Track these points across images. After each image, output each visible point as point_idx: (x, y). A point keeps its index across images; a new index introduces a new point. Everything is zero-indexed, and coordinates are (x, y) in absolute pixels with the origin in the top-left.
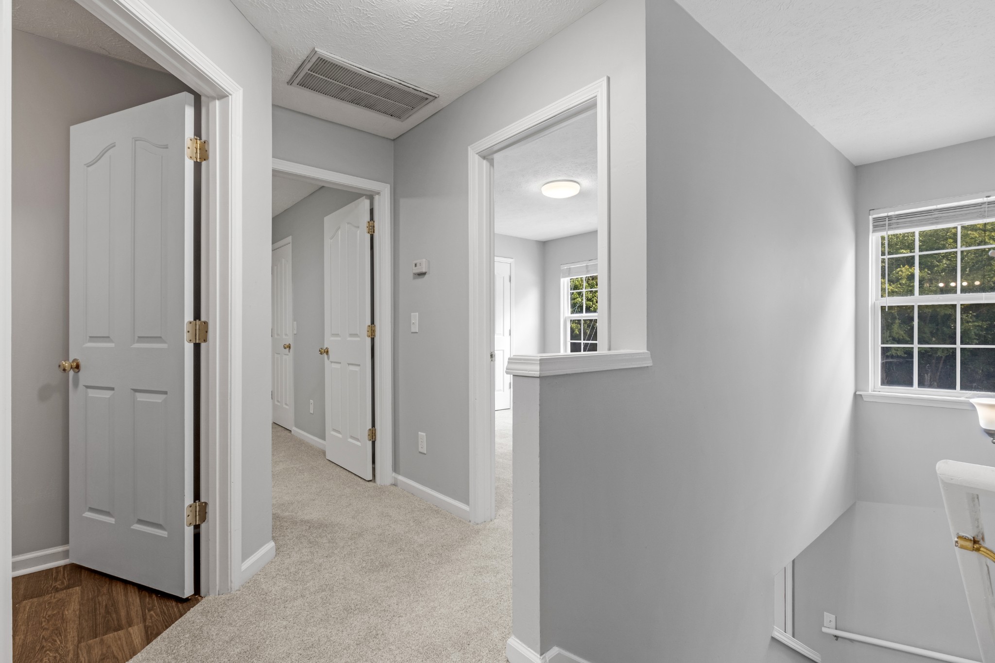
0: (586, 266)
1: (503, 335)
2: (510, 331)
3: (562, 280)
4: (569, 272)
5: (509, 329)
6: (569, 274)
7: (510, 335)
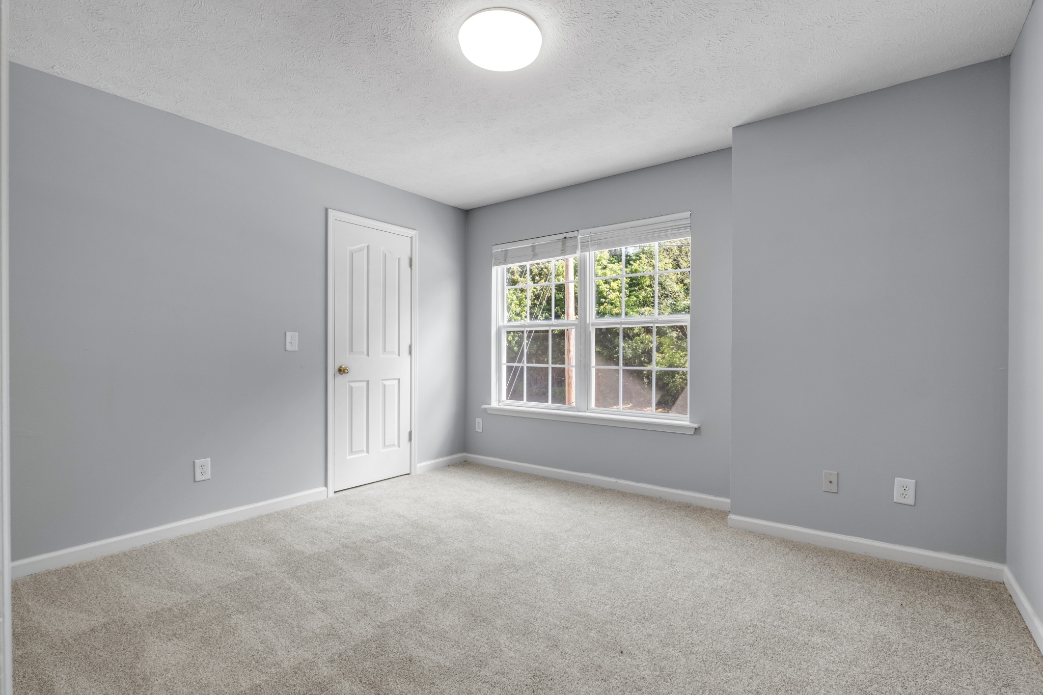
0: (532, 246)
1: (399, 355)
2: (410, 347)
3: (495, 269)
4: (505, 258)
5: (410, 344)
6: (505, 260)
7: (410, 353)
